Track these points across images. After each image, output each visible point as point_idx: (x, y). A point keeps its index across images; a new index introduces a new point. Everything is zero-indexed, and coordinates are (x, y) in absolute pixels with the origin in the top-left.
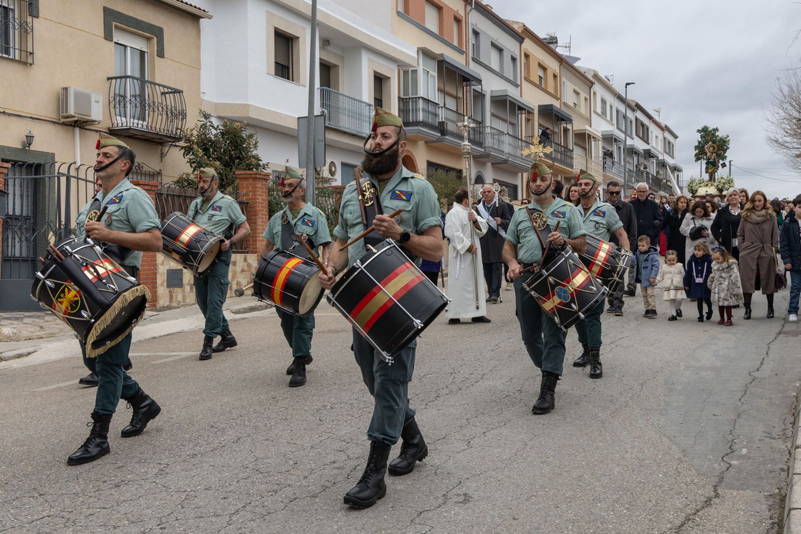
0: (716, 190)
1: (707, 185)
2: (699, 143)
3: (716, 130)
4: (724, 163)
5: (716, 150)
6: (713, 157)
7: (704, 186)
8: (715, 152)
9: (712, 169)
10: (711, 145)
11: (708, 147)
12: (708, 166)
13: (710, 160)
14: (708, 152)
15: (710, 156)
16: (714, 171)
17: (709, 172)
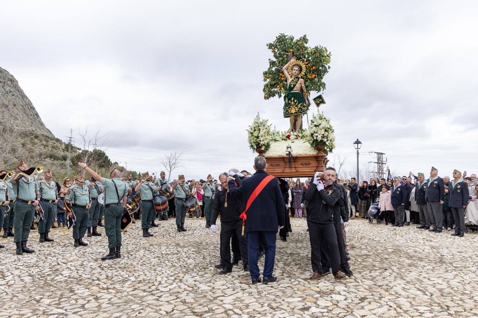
0: (308, 145)
1: (288, 137)
2: (272, 63)
3: (304, 39)
4: (320, 97)
5: (303, 73)
6: (298, 85)
7: (282, 139)
8: (302, 76)
9: (296, 108)
10: (294, 63)
11: (289, 67)
12: (290, 102)
13: (292, 92)
14: (289, 76)
15: (292, 83)
16: (300, 112)
17: (291, 112)
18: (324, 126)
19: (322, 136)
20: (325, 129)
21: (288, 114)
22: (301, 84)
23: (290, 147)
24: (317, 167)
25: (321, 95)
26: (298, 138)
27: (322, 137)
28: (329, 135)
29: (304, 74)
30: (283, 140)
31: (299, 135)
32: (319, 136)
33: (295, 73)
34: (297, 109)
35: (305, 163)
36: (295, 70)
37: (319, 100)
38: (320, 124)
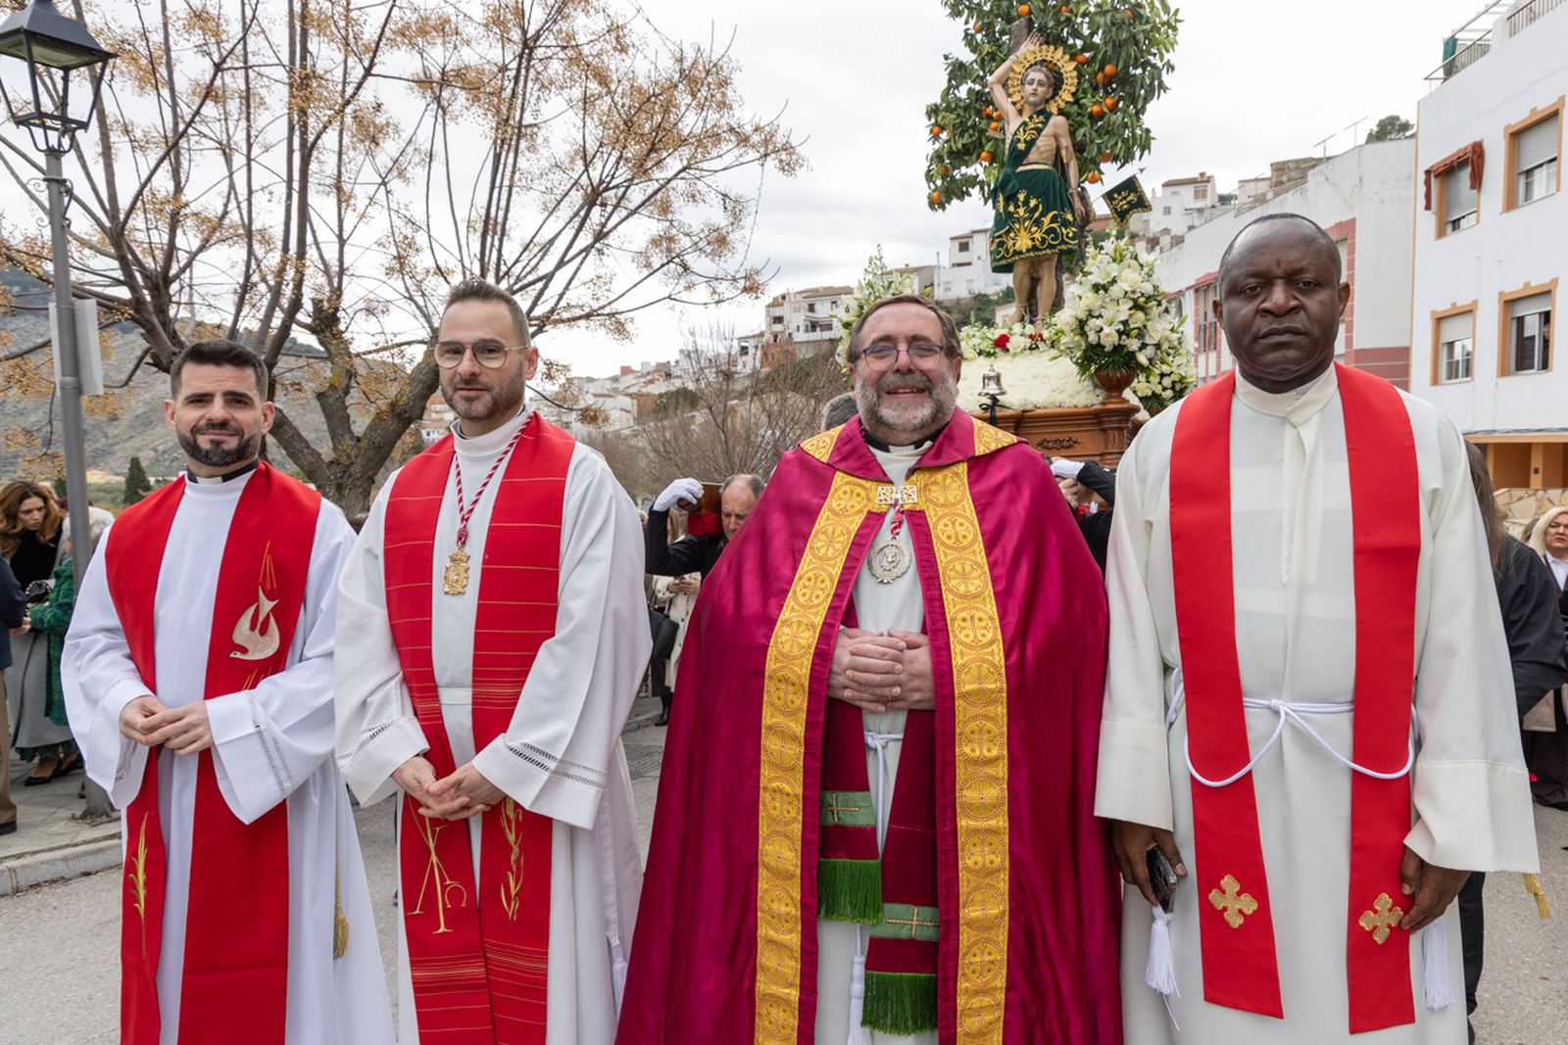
1: (1001, 342)
2: (957, 71)
5: (1066, 95)
6: (1044, 142)
7: (980, 353)
8: (1063, 105)
9: (1034, 229)
10: (1031, 58)
11: (1012, 75)
12: (1011, 208)
13: (1021, 169)
14: (1011, 111)
15: (1021, 136)
16: (1051, 246)
17: (1017, 247)
18: (1129, 289)
19: (1122, 327)
20: (1135, 301)
21: (1003, 257)
22: (1056, 137)
23: (997, 379)
24: (1101, 455)
25: (1134, 177)
26: (1041, 345)
27: (1118, 331)
28: (1149, 324)
29: (1071, 99)
30: (982, 357)
31: (1041, 336)
32: (1107, 330)
33: (1034, 94)
34: (1037, 236)
35: (1055, 441)
36: (1031, 83)
37: (1125, 198)
38: (1114, 281)
